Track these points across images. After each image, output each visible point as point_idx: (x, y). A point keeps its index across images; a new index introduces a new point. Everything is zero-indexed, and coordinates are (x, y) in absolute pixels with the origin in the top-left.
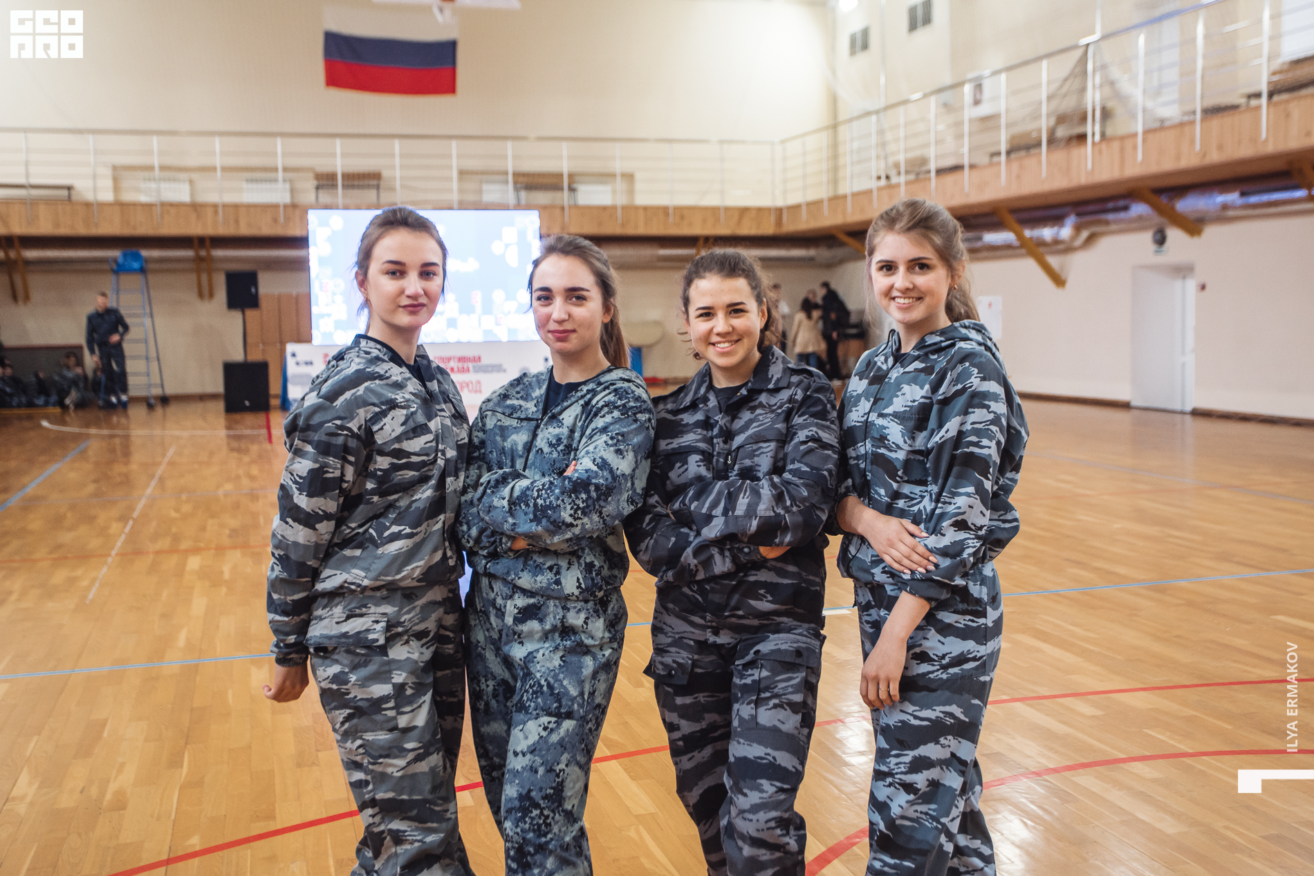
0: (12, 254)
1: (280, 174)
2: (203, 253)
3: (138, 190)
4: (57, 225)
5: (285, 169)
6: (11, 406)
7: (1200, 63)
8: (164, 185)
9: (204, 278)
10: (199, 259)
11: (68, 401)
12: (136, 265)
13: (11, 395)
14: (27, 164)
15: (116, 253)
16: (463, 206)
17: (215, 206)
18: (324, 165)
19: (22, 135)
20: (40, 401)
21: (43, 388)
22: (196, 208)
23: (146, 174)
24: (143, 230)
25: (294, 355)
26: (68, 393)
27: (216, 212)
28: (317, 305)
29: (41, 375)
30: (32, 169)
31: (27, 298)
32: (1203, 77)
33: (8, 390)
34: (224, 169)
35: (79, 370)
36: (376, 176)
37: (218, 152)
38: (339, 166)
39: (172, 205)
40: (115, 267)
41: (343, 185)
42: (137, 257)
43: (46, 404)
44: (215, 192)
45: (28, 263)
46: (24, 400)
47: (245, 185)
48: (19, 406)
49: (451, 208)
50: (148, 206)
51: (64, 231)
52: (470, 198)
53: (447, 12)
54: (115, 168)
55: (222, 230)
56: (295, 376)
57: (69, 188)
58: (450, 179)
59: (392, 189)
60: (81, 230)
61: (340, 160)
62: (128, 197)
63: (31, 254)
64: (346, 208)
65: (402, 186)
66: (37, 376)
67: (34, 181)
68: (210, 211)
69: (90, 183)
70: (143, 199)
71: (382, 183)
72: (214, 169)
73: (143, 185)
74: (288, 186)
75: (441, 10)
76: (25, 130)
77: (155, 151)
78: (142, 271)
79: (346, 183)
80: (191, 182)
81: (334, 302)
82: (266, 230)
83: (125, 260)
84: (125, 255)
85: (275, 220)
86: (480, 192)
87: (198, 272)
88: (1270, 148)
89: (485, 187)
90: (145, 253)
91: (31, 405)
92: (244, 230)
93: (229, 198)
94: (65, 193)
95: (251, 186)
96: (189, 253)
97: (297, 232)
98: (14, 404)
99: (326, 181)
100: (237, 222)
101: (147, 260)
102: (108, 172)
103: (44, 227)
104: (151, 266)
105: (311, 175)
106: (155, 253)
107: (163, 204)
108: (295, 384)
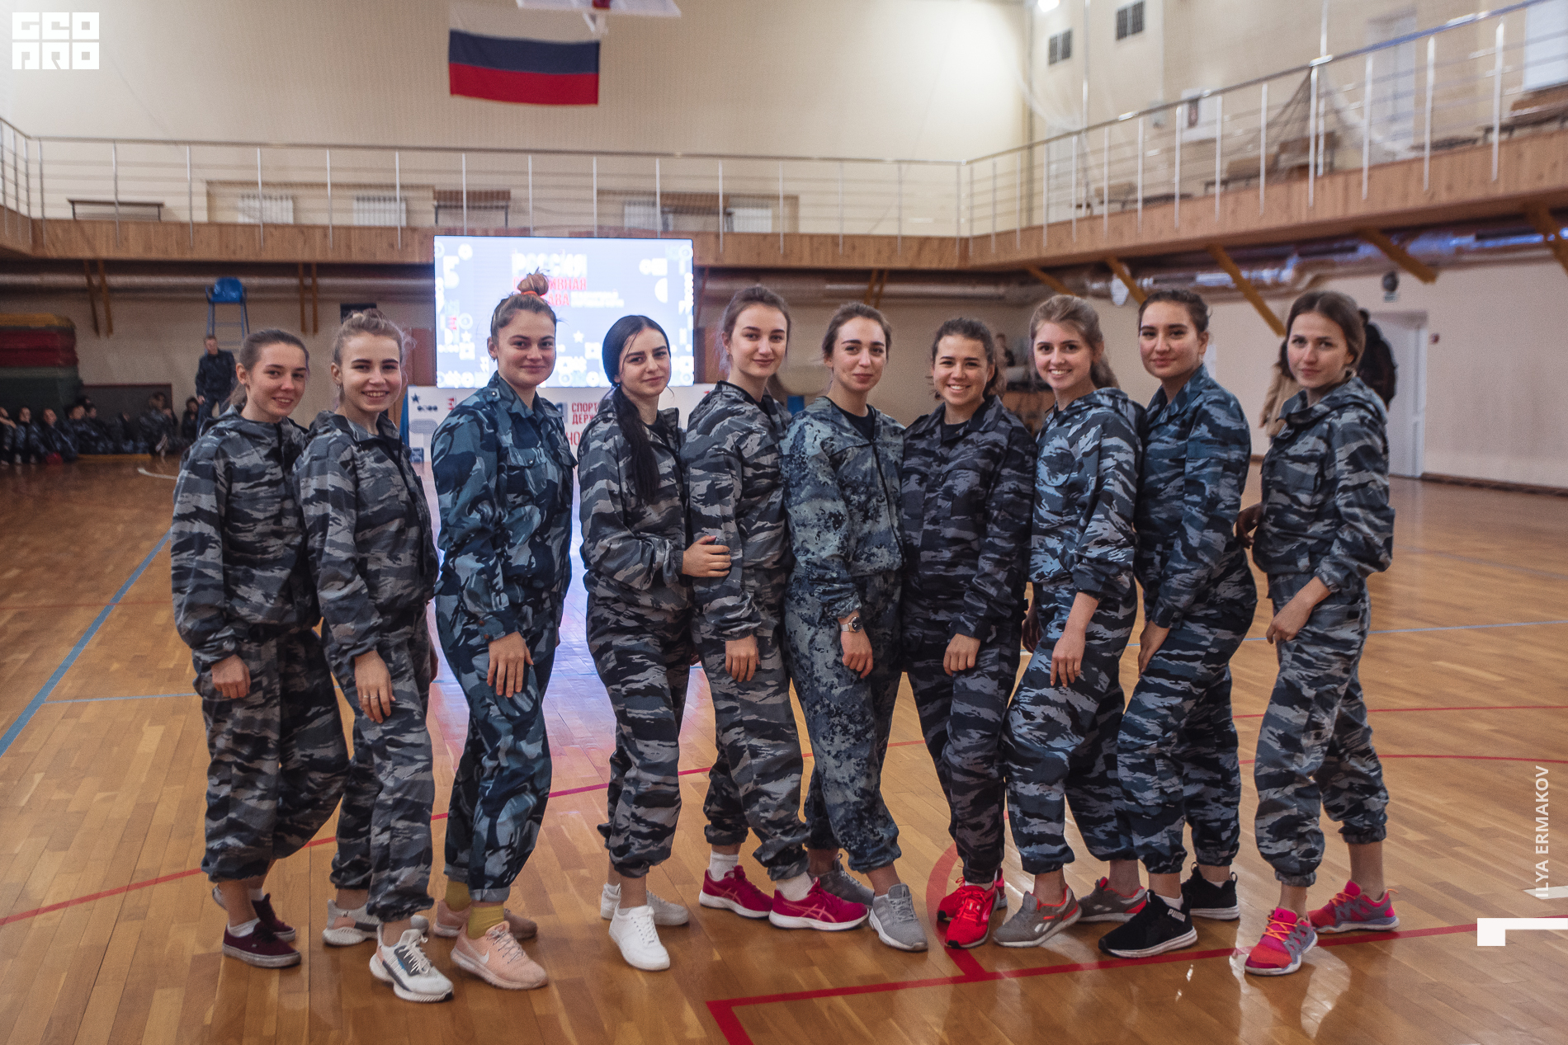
0: (96, 281)
1: (398, 193)
2: (308, 281)
3: (236, 209)
4: (148, 248)
5: (403, 187)
6: (96, 453)
7: (1429, 94)
8: (267, 204)
9: (309, 309)
10: (302, 289)
11: (159, 447)
12: (234, 295)
13: (96, 440)
14: (116, 178)
15: (211, 281)
16: (603, 233)
17: (325, 228)
18: (445, 182)
19: (111, 145)
20: (129, 447)
21: (129, 432)
22: (303, 231)
23: (247, 191)
24: (244, 255)
25: (416, 399)
26: (159, 439)
27: (325, 236)
28: (443, 343)
29: (126, 417)
30: (121, 185)
31: (110, 330)
32: (1433, 110)
33: (93, 433)
34: (334, 185)
35: (168, 412)
36: (504, 195)
37: (328, 167)
38: (464, 183)
39: (276, 226)
40: (210, 296)
41: (468, 207)
42: (236, 285)
43: (135, 450)
44: (320, 212)
45: (114, 290)
46: (110, 445)
47: (355, 205)
48: (105, 452)
49: (589, 235)
50: (249, 228)
51: (155, 255)
52: (611, 222)
53: (601, 21)
54: (210, 183)
55: (331, 257)
56: (417, 422)
57: (159, 205)
58: (591, 201)
59: (522, 211)
60: (175, 255)
61: (465, 176)
62: (224, 217)
63: (116, 280)
64: (472, 233)
65: (535, 208)
66: (121, 417)
67: (123, 198)
68: (318, 234)
69: (185, 201)
70: (241, 219)
71: (511, 204)
72: (324, 185)
73: (240, 204)
74: (404, 206)
75: (593, 18)
76: (114, 141)
77: (258, 165)
78: (242, 301)
79: (471, 204)
80: (294, 199)
81: (461, 340)
82: (382, 256)
83: (222, 289)
84: (221, 284)
85: (392, 246)
86: (622, 216)
87: (302, 302)
88: (1501, 191)
89: (627, 209)
90: (243, 280)
91: (118, 451)
92: (357, 257)
93: (339, 220)
94: (155, 211)
95: (361, 205)
96: (294, 281)
97: (417, 259)
98: (100, 449)
99: (448, 200)
100: (349, 247)
101: (245, 290)
102: (203, 188)
103: (134, 251)
104: (250, 295)
105: (431, 194)
106: (255, 281)
107: (266, 225)
108: (416, 432)
